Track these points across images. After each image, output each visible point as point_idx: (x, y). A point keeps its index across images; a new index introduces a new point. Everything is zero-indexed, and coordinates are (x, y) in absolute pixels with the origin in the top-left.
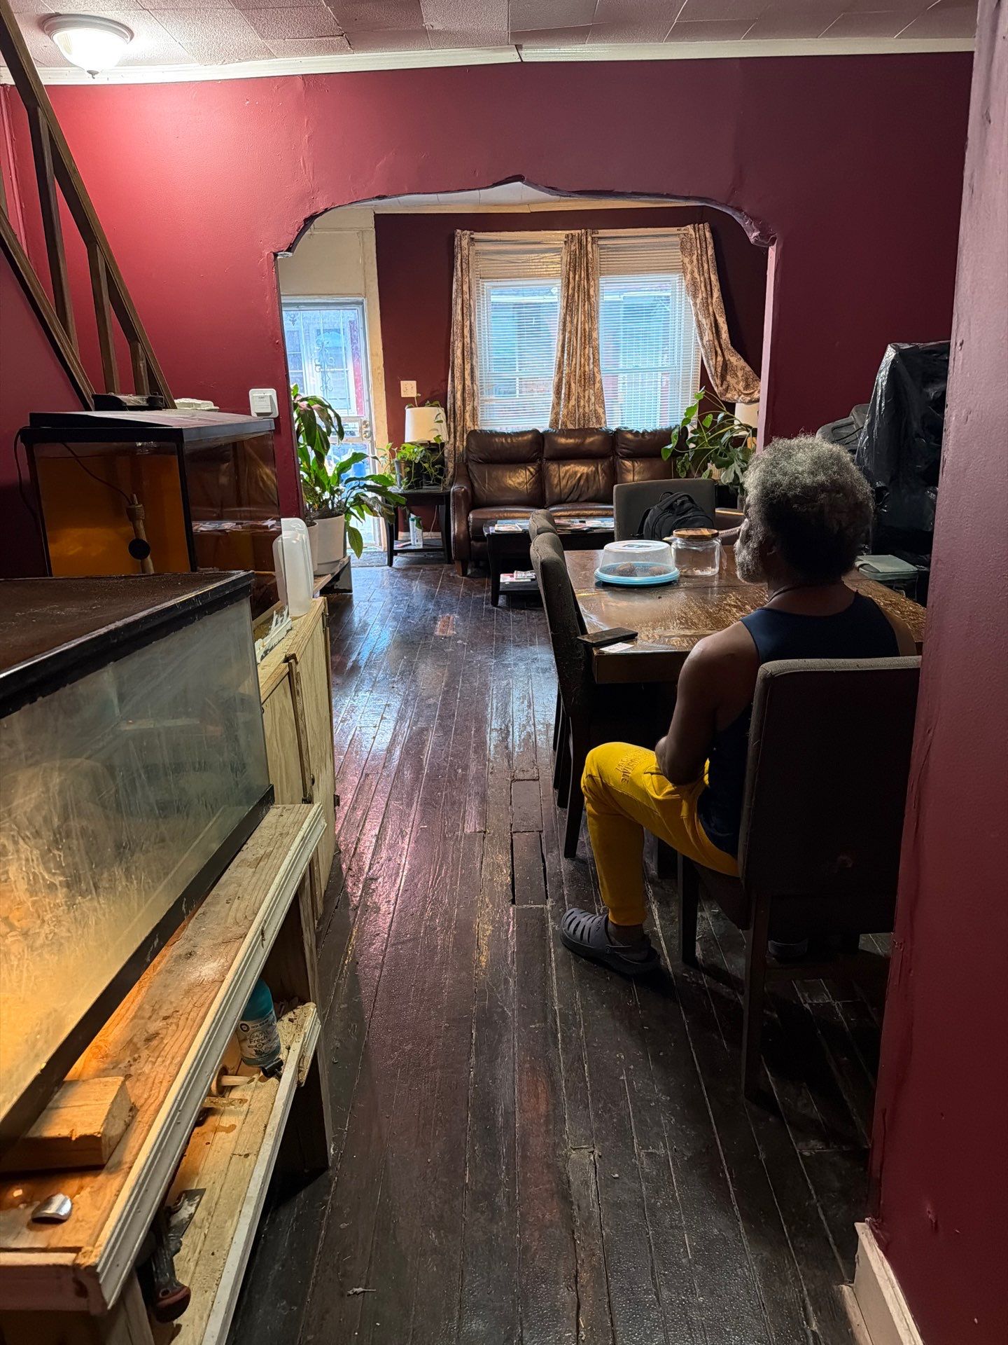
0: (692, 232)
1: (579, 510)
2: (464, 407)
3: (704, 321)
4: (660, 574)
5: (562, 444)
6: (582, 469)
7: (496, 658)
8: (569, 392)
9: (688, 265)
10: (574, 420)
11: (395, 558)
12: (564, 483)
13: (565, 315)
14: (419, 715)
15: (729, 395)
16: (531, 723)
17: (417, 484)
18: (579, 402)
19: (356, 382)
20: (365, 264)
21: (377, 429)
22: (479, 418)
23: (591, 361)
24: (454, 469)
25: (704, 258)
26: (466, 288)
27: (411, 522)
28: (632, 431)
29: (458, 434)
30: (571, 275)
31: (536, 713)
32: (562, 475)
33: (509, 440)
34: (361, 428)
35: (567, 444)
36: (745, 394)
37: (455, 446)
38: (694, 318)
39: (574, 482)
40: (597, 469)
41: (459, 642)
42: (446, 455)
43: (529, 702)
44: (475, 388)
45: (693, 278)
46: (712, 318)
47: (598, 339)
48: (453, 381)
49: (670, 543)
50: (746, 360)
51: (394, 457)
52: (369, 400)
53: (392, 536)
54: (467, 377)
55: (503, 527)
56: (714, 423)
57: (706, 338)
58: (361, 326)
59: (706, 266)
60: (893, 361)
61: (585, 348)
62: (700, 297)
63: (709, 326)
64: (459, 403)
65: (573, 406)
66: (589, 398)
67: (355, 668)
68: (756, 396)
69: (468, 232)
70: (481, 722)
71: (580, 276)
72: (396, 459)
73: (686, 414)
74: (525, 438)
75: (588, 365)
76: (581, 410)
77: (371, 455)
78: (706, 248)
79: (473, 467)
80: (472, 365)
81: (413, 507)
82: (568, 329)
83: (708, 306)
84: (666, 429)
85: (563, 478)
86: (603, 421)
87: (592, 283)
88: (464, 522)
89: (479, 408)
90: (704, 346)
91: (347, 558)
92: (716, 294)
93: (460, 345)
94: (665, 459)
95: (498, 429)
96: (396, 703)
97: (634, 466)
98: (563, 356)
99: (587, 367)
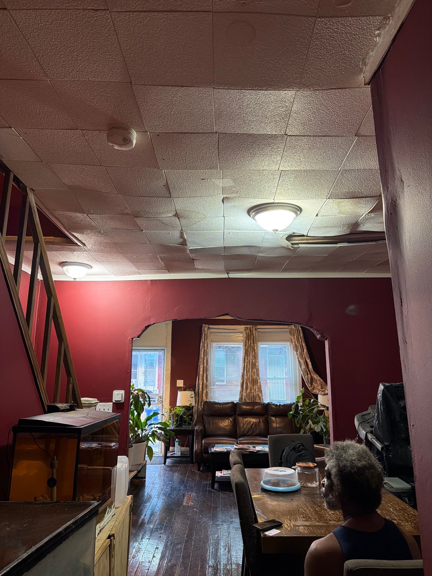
0: (294, 327)
1: (252, 440)
2: (203, 391)
3: (301, 361)
4: (292, 486)
5: (244, 409)
6: (253, 420)
7: (212, 520)
8: (247, 386)
9: (293, 340)
10: (250, 398)
11: (167, 460)
12: (245, 426)
13: (245, 356)
14: (172, 555)
15: (315, 391)
16: (230, 563)
17: (180, 425)
18: (251, 391)
19: (158, 380)
20: (167, 336)
21: (165, 400)
22: (209, 396)
23: (256, 374)
24: (197, 418)
25: (299, 337)
26: (205, 345)
27: (176, 443)
28: (274, 404)
29: (199, 403)
30: (247, 341)
31: (232, 556)
32: (244, 423)
33: (221, 406)
34: (158, 399)
35: (246, 409)
36: (321, 391)
37: (198, 408)
38: (297, 359)
39: (250, 426)
40: (260, 421)
41: (195, 509)
42: (194, 412)
43: (229, 549)
44: (208, 384)
45: (295, 344)
46: (304, 360)
47: (258, 366)
48: (199, 380)
49: (295, 470)
50: (320, 377)
51: (171, 413)
52: (163, 387)
53: (167, 449)
54: (205, 379)
55: (218, 449)
56: (310, 403)
57: (303, 367)
58: (163, 358)
59: (300, 340)
60: (383, 390)
61: (253, 369)
62: (299, 351)
63: (303, 363)
64: (201, 390)
65: (249, 392)
66: (255, 389)
67: (143, 524)
68: (326, 392)
69: (208, 325)
70: (204, 561)
71: (251, 342)
72: (172, 413)
73: (297, 399)
74: (228, 405)
75: (255, 376)
76: (252, 394)
77: (161, 413)
78: (300, 333)
79: (205, 418)
80: (207, 374)
81: (178, 436)
82: (246, 361)
83: (302, 355)
84: (289, 404)
85: (245, 424)
86: (262, 399)
87: (255, 345)
88: (200, 444)
89: (209, 392)
90: (302, 371)
91: (145, 461)
92: (305, 351)
93: (202, 366)
94: (290, 418)
95: (217, 401)
96: (161, 548)
97: (276, 420)
98: (244, 372)
99: (254, 377)
